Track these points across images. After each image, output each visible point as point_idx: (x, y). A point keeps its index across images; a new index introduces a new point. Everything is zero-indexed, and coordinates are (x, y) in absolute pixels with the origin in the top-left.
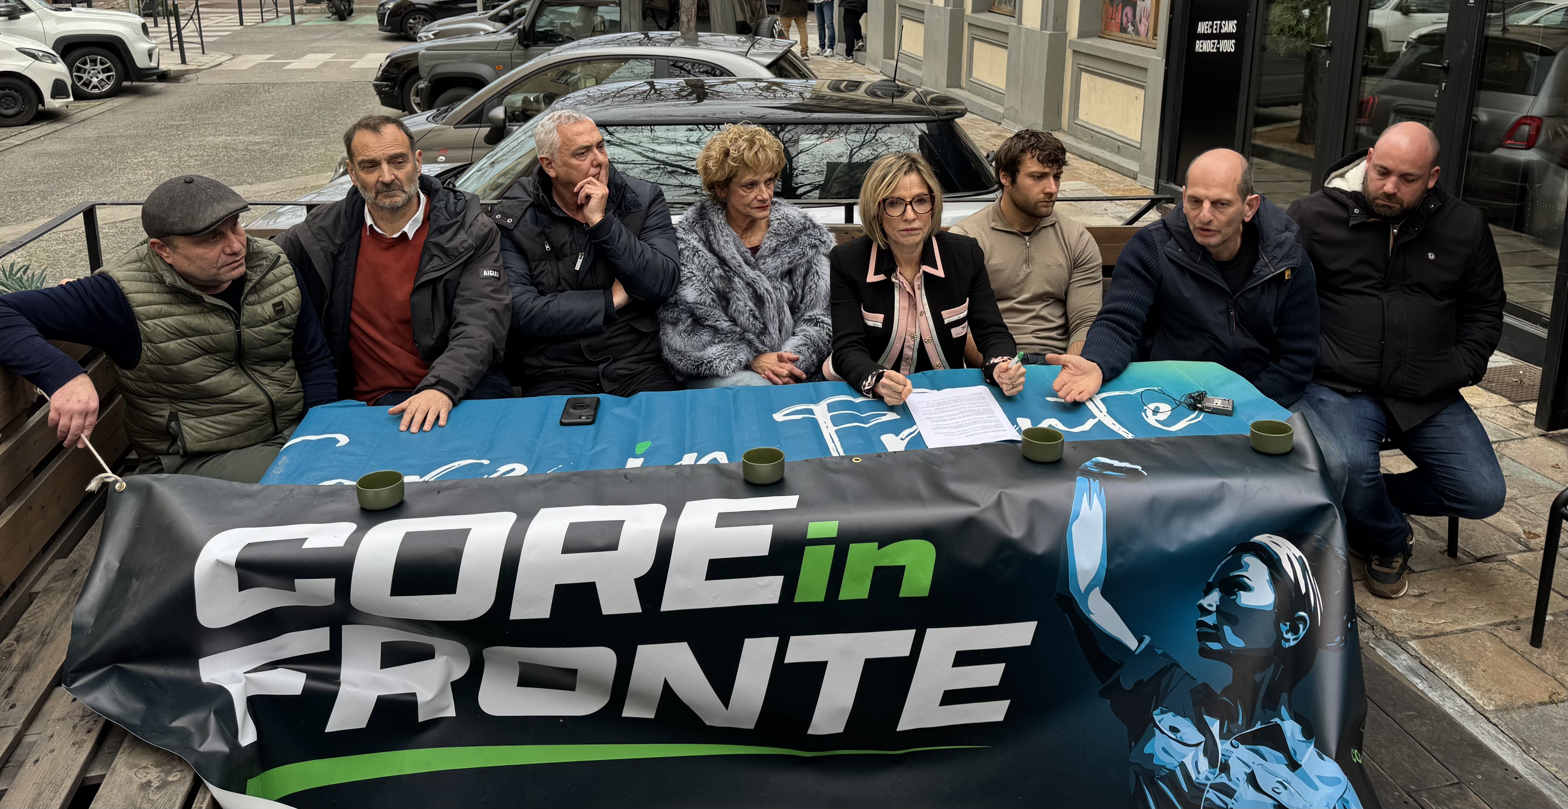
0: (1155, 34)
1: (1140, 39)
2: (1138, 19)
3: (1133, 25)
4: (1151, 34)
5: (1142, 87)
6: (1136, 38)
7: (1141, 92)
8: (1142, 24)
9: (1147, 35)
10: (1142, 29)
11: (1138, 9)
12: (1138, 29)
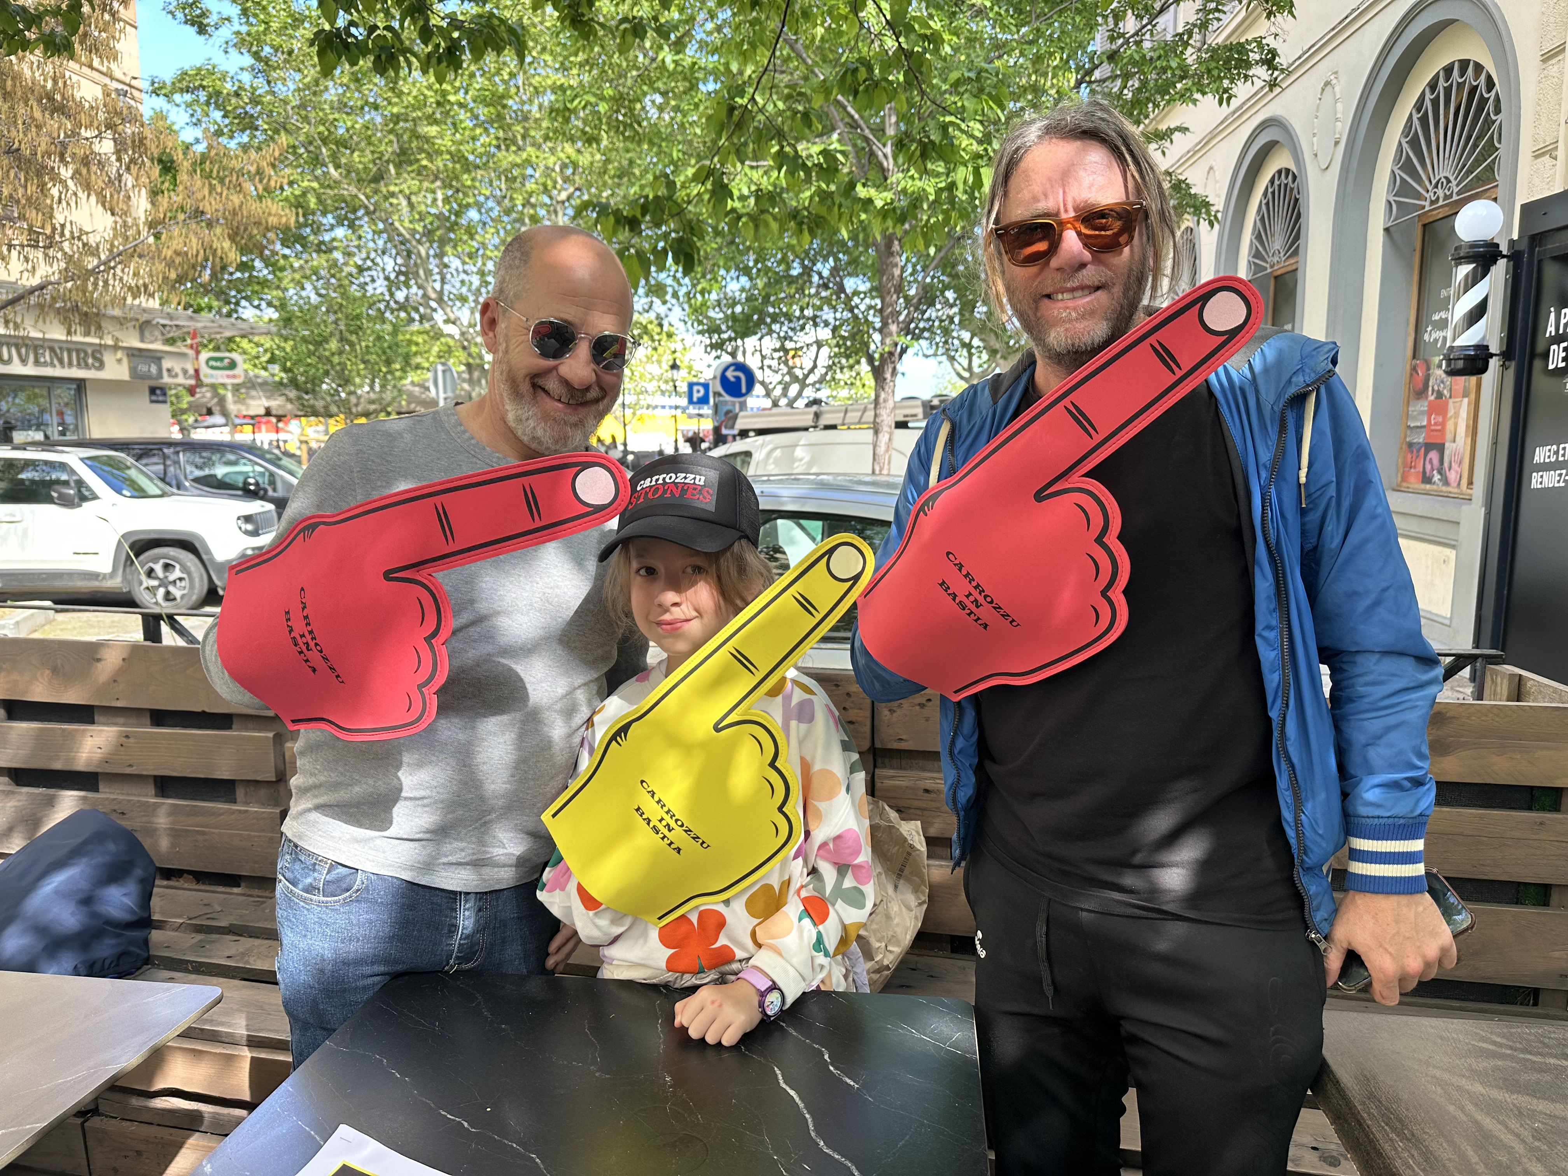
0: (1470, 483)
1: (1449, 489)
2: (1446, 465)
3: (1440, 473)
4: (1464, 481)
5: (1453, 547)
6: (1444, 488)
7: (1451, 554)
8: (1452, 472)
9: (1459, 484)
10: (1452, 476)
11: (1447, 453)
12: (1446, 478)
